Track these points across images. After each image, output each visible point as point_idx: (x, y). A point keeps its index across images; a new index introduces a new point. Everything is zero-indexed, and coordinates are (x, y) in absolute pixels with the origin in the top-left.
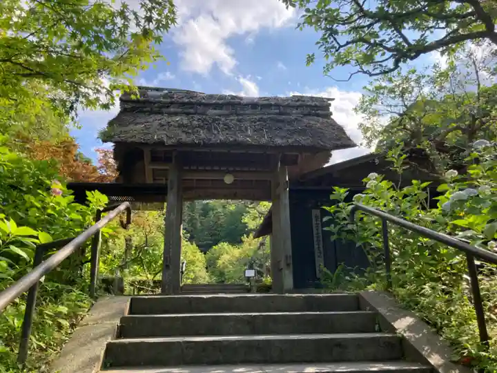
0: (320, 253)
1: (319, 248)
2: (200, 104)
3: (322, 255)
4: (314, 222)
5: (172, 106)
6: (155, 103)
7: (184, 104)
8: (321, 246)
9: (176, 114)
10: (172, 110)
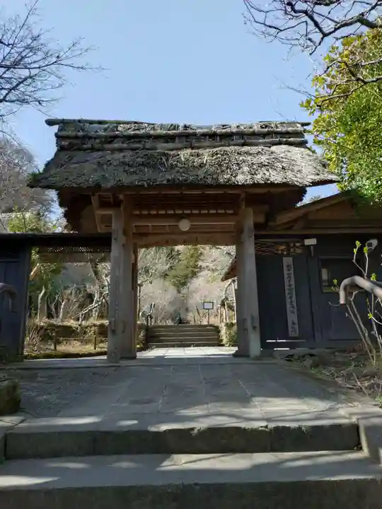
0: (293, 307)
1: (291, 302)
2: (149, 136)
3: (295, 310)
4: (286, 272)
5: (115, 140)
6: (95, 138)
7: (129, 138)
8: (294, 299)
9: (121, 150)
10: (116, 145)
